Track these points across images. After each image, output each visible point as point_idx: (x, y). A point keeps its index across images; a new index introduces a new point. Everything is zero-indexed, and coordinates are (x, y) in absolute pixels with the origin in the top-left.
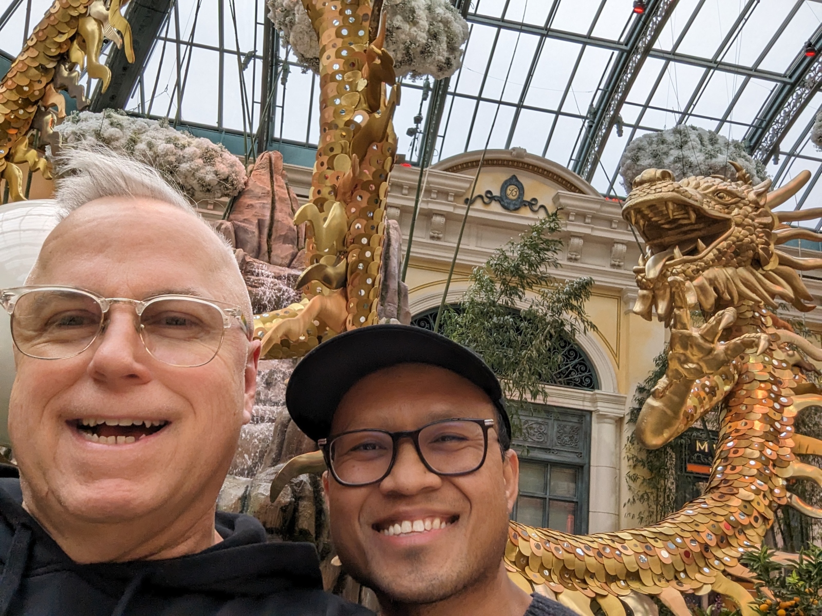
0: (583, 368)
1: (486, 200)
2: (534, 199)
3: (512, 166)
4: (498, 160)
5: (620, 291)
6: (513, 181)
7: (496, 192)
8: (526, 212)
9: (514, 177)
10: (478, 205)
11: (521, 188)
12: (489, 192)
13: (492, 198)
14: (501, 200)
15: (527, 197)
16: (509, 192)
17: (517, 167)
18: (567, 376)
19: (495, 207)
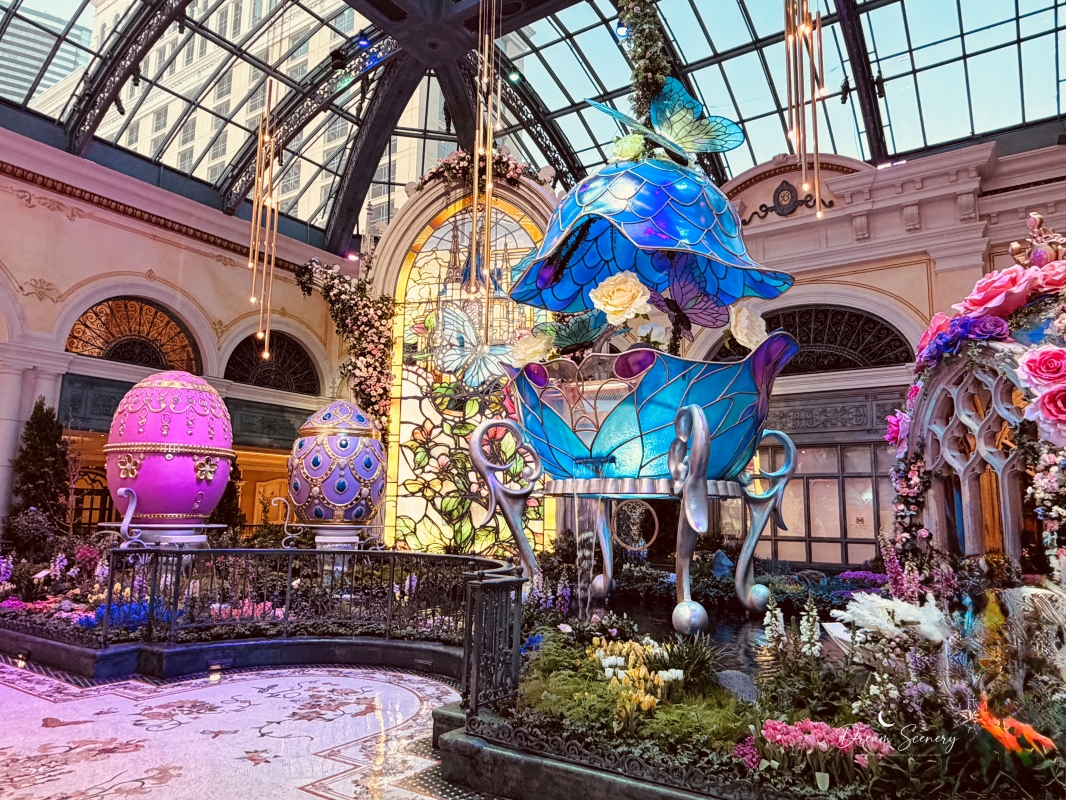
0: (897, 344)
1: (762, 214)
3: (781, 172)
4: (764, 173)
5: (925, 253)
8: (802, 211)
9: (785, 183)
10: (756, 221)
12: (764, 206)
15: (801, 197)
16: (781, 199)
17: (785, 171)
18: (881, 355)
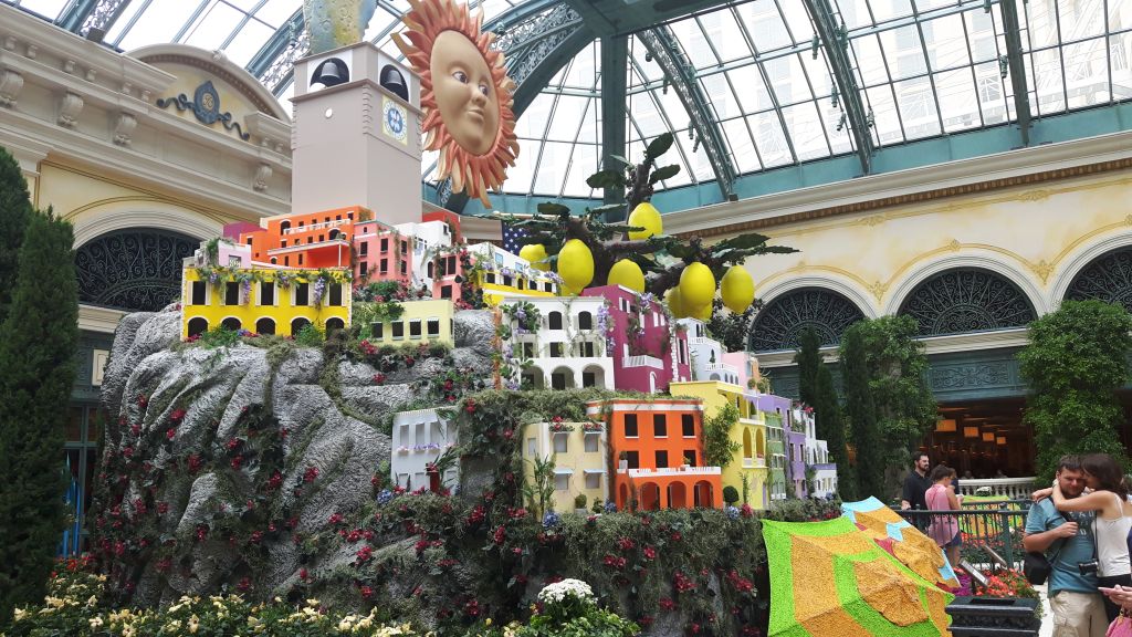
2: (228, 114)
6: (208, 87)
7: (190, 99)
11: (216, 99)
13: (187, 105)
14: (196, 109)
19: (189, 116)
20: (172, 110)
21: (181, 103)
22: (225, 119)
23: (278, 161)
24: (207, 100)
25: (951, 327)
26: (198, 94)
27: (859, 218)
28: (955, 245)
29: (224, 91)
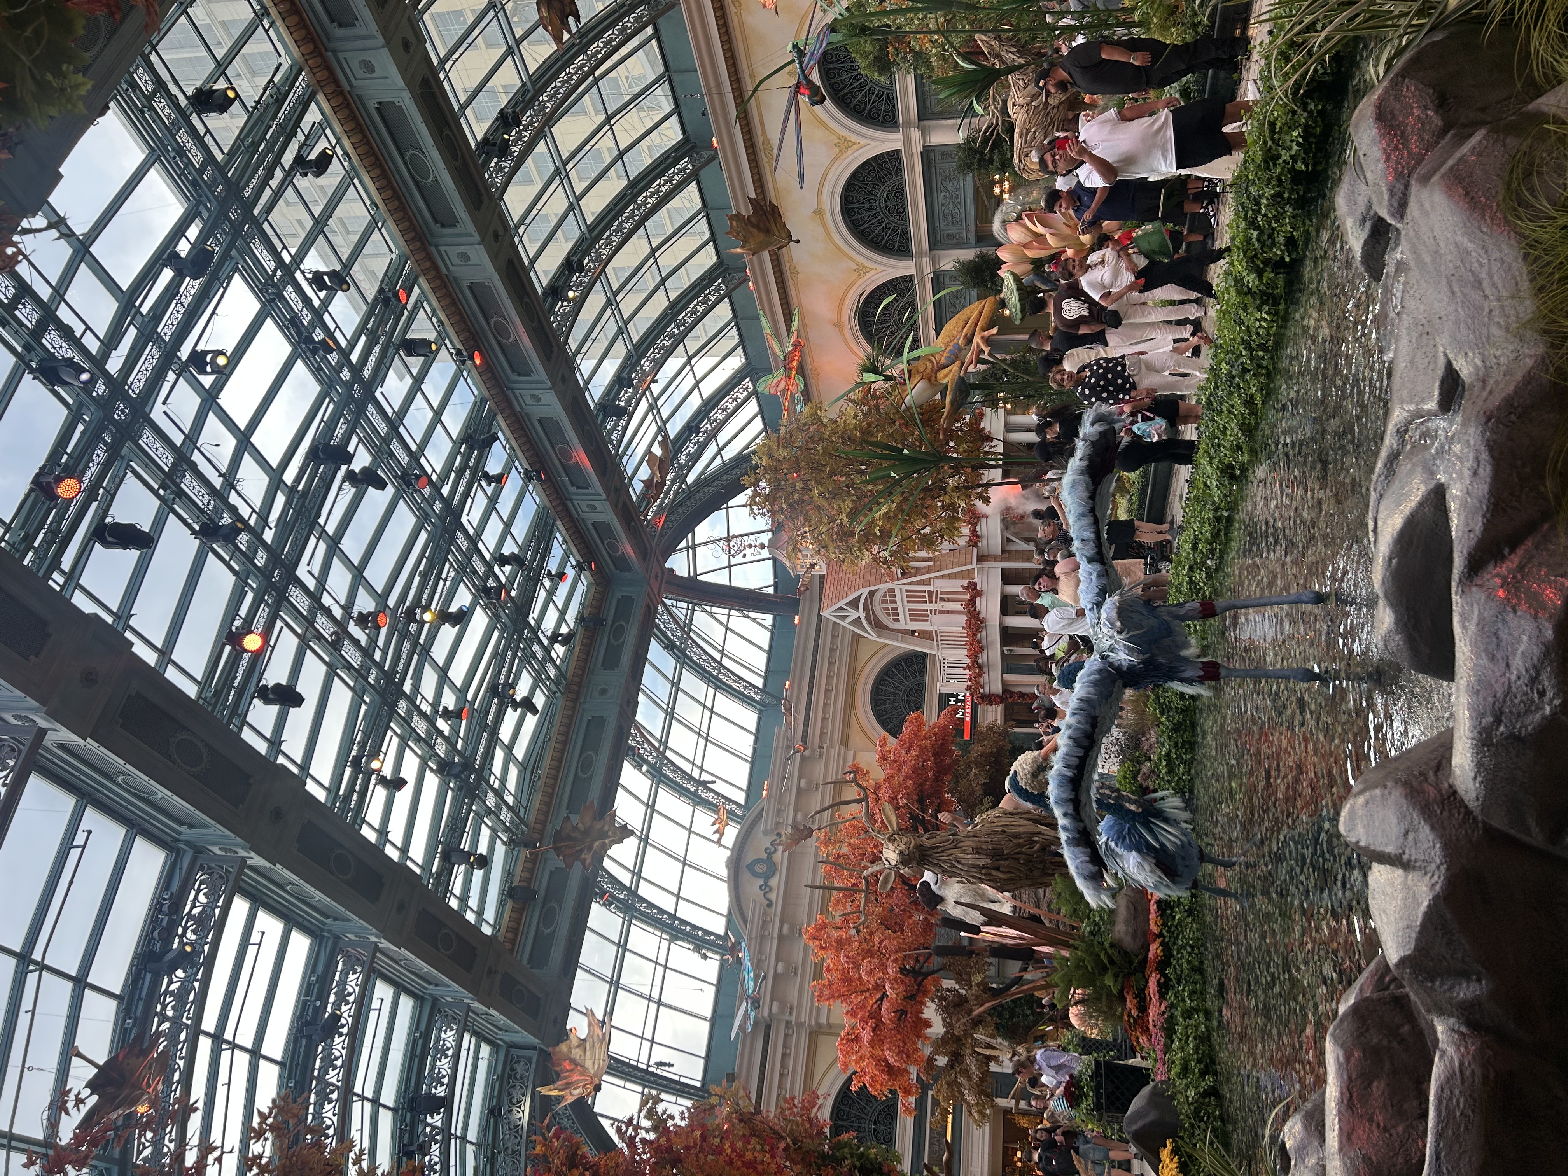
2: (766, 850)
6: (751, 867)
7: (762, 882)
11: (758, 861)
13: (766, 884)
14: (767, 877)
19: (774, 882)
20: (773, 896)
21: (766, 888)
22: (770, 854)
23: (792, 808)
24: (761, 868)
25: (901, 212)
26: (756, 875)
27: (790, 284)
28: (819, 212)
29: (750, 857)
